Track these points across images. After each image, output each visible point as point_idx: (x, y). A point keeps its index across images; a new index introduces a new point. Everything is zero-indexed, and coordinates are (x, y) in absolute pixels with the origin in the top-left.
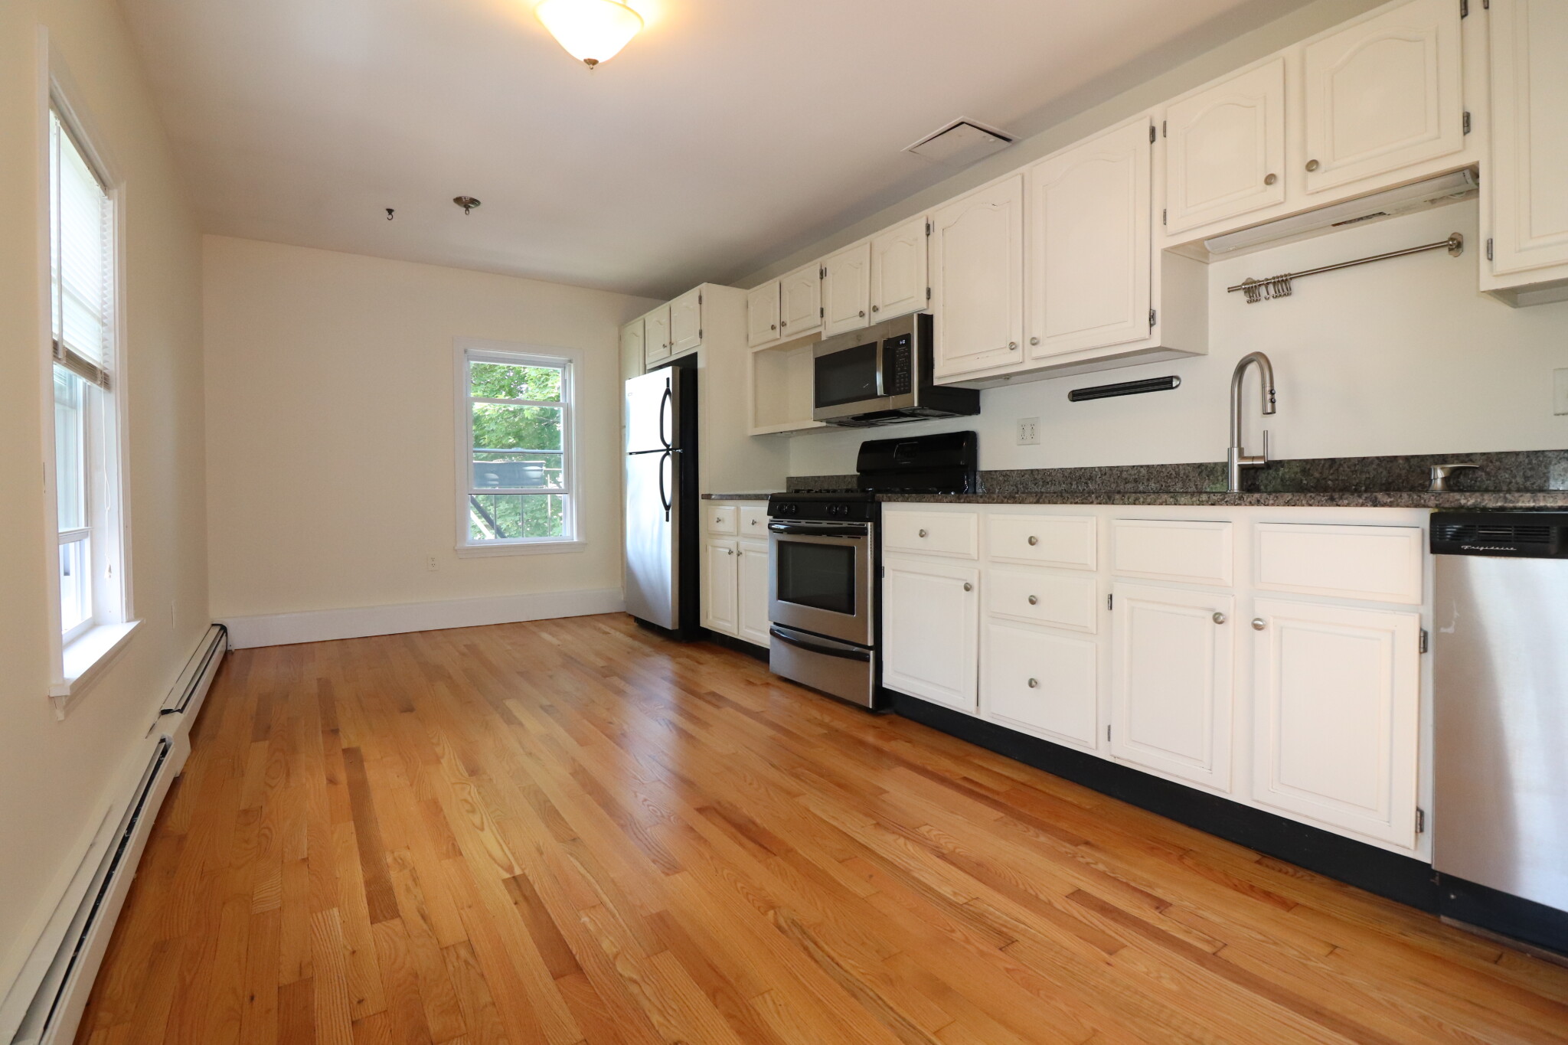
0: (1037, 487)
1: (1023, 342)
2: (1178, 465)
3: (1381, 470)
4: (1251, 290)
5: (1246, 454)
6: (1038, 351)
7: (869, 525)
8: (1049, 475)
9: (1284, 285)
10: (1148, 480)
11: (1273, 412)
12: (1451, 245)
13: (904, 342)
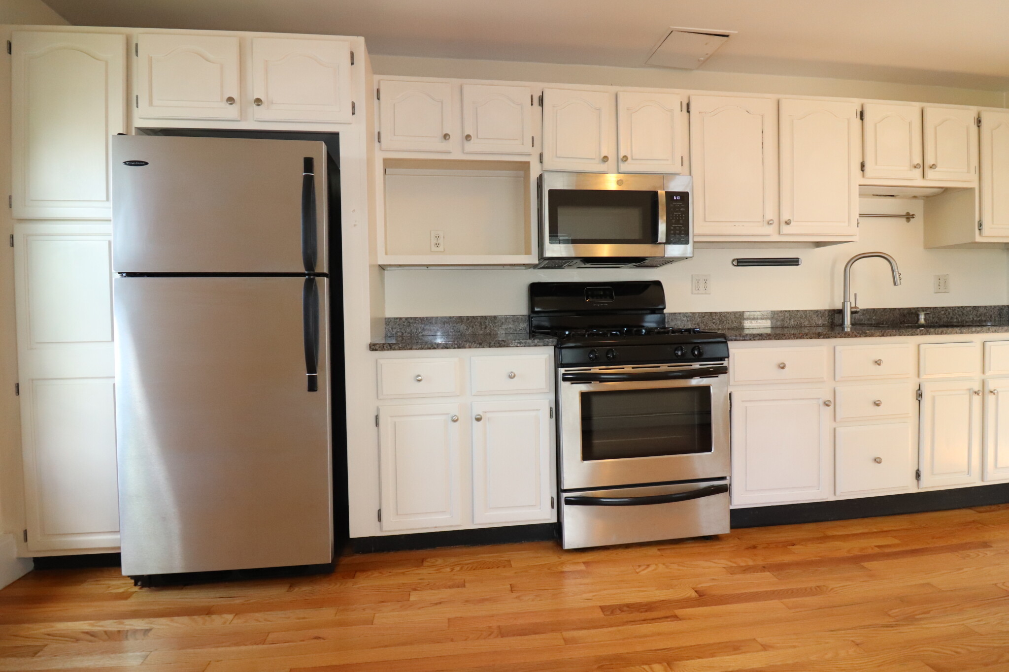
0: (715, 325)
3: (891, 314)
8: (724, 317)
10: (790, 319)
12: (909, 217)
13: (678, 198)
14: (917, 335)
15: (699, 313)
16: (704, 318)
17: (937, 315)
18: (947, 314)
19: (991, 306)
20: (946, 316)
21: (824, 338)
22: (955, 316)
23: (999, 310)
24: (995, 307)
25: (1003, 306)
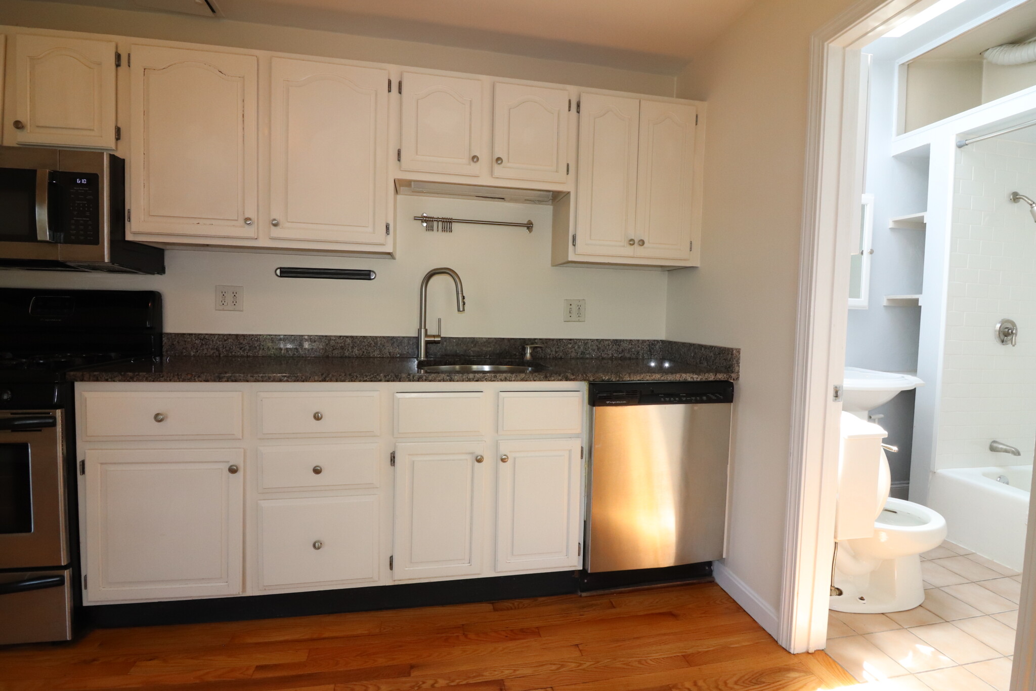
0: (244, 351)
1: (258, 218)
2: (376, 337)
4: (429, 221)
5: (429, 333)
6: (276, 232)
7: (58, 413)
8: (257, 341)
9: (448, 224)
10: (353, 348)
11: (464, 310)
12: (529, 226)
13: (84, 181)
14: (380, 381)
15: (219, 335)
16: (227, 342)
17: (562, 348)
18: (576, 347)
19: (638, 340)
20: (575, 350)
21: (227, 381)
22: (586, 350)
23: (649, 345)
24: (644, 341)
25: (654, 341)
